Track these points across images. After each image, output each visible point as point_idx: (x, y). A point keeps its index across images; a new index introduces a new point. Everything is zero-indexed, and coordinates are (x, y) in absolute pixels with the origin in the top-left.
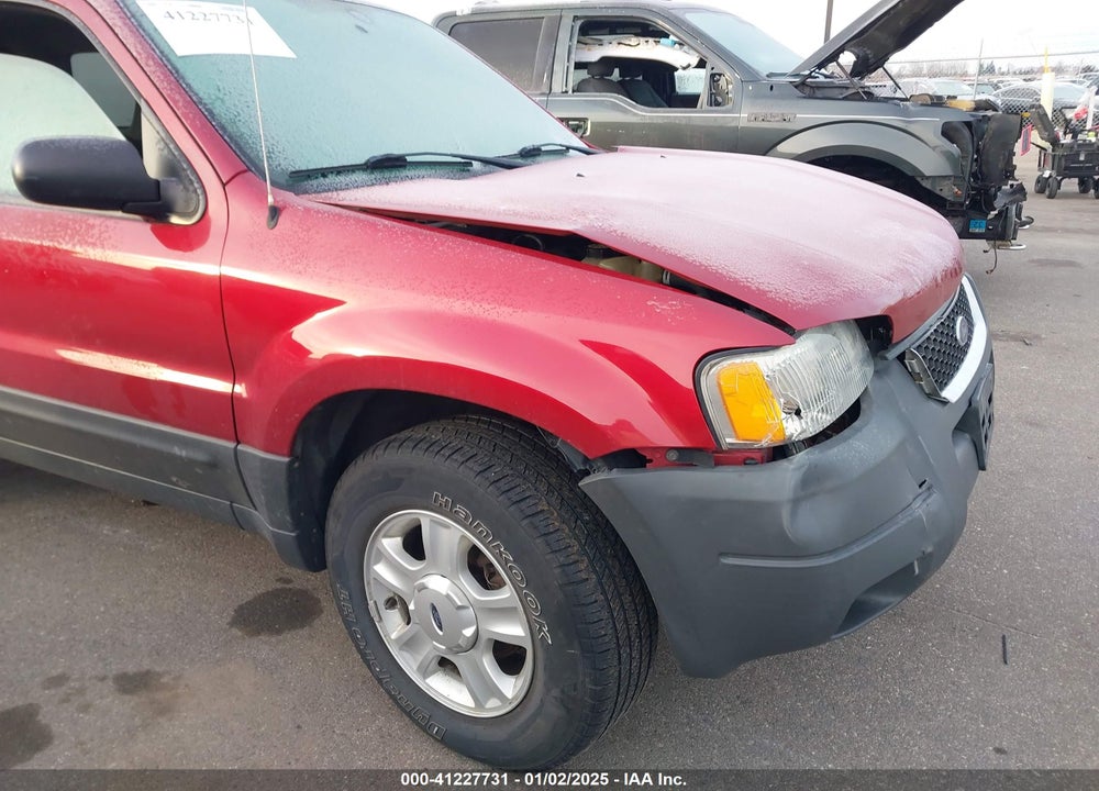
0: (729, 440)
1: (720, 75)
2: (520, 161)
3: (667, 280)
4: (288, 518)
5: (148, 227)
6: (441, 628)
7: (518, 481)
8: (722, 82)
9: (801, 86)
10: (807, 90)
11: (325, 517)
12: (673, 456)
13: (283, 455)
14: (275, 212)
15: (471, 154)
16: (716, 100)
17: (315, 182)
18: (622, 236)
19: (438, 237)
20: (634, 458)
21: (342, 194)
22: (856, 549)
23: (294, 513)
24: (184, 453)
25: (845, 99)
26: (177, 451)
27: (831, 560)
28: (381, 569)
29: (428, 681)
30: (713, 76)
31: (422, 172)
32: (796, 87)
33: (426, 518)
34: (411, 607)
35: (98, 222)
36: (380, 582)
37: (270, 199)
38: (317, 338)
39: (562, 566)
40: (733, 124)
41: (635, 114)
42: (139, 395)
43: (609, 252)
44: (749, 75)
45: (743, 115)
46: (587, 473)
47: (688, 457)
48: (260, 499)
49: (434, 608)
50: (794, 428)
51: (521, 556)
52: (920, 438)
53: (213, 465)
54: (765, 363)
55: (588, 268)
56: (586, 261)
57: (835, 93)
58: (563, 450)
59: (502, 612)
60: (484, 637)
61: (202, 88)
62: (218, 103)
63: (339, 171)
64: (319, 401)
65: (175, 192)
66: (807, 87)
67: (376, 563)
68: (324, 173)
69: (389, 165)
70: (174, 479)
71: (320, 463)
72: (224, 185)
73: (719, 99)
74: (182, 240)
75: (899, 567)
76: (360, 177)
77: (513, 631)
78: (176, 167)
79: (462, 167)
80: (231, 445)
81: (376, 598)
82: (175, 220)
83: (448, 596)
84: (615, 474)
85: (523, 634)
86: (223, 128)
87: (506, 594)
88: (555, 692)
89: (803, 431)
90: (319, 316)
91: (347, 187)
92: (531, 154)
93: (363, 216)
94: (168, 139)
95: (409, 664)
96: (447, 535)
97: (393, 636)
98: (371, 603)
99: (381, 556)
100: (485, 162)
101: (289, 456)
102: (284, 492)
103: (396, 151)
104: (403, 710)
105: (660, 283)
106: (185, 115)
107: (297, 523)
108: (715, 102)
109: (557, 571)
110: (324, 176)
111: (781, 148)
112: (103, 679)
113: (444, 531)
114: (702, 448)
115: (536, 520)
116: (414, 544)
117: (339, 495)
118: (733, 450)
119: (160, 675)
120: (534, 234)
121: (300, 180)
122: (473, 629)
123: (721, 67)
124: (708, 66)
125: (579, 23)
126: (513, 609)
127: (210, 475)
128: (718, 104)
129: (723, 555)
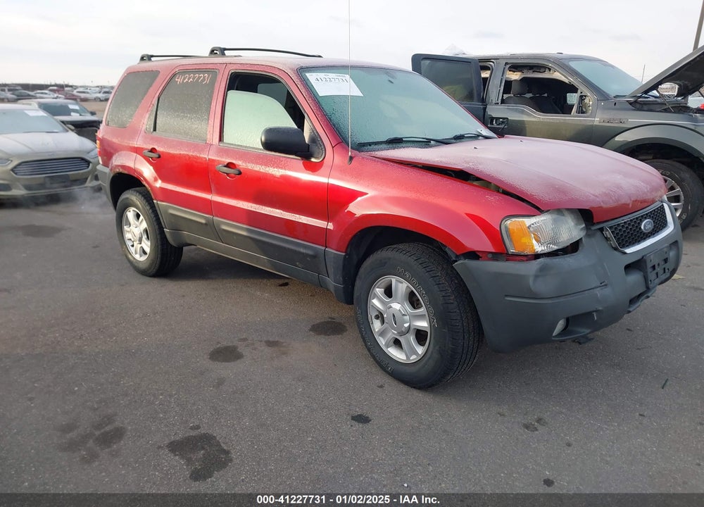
0: (512, 251)
1: (585, 96)
2: (453, 141)
3: (501, 191)
4: (341, 278)
5: (301, 162)
6: (396, 324)
7: (431, 264)
8: (587, 101)
9: (633, 103)
10: (638, 106)
11: (355, 280)
12: (490, 255)
13: (343, 252)
14: (351, 158)
15: (431, 138)
16: (582, 110)
17: (366, 148)
18: (481, 172)
20: (474, 255)
21: (376, 153)
22: (562, 299)
23: (344, 278)
25: (660, 111)
26: (302, 250)
27: (550, 301)
28: (375, 302)
29: (388, 349)
30: (581, 97)
31: (409, 144)
32: (631, 104)
33: (394, 280)
34: (385, 316)
36: (374, 307)
37: (350, 153)
38: (358, 208)
39: (444, 297)
40: (591, 124)
41: (535, 117)
42: (290, 227)
43: (478, 179)
44: (602, 95)
45: (596, 119)
46: (456, 261)
47: (496, 257)
48: (331, 271)
49: (394, 316)
50: (539, 248)
51: (429, 292)
52: (605, 264)
53: (314, 257)
54: (528, 221)
55: (469, 184)
56: (469, 182)
57: (656, 107)
58: (449, 252)
59: (420, 317)
60: (412, 328)
61: (327, 109)
62: (333, 115)
63: (376, 143)
64: (358, 230)
65: (314, 148)
66: (642, 102)
67: (373, 299)
68: (370, 144)
69: (396, 142)
70: (298, 263)
71: (355, 259)
72: (333, 147)
73: (584, 110)
74: (313, 168)
75: (583, 311)
77: (423, 324)
78: (315, 139)
79: (426, 143)
80: (324, 248)
81: (372, 314)
82: (313, 160)
83: (400, 310)
84: (467, 261)
85: (427, 326)
86: (334, 126)
87: (422, 310)
88: (437, 348)
89: (542, 250)
90: (359, 199)
91: (378, 150)
92: (459, 138)
93: (383, 161)
94: (314, 130)
95: (382, 341)
96: (401, 286)
97: (376, 330)
98: (369, 316)
99: (376, 296)
100: (437, 141)
101: (345, 252)
102: (341, 267)
103: (399, 137)
104: (377, 362)
105: (498, 191)
106: (321, 120)
107: (344, 282)
108: (581, 111)
109: (441, 298)
110: (370, 145)
112: (261, 341)
113: (400, 285)
114: (501, 254)
115: (435, 278)
116: (389, 292)
117: (362, 270)
118: (514, 255)
119: (283, 343)
120: (451, 171)
121: (361, 147)
122: (408, 324)
123: (587, 92)
124: (579, 91)
125: (508, 66)
126: (425, 315)
127: (313, 261)
128: (583, 112)
129: (506, 296)
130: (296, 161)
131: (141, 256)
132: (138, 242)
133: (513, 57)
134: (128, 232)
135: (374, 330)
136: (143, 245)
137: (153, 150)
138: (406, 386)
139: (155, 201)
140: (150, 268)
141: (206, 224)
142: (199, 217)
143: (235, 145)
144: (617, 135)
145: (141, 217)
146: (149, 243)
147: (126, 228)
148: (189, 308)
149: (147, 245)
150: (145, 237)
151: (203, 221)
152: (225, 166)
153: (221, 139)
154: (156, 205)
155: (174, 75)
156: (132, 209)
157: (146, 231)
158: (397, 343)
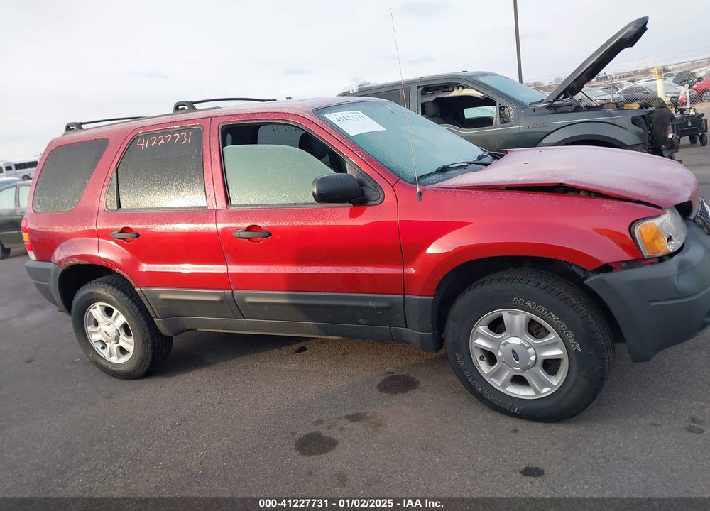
0: (648, 255)
1: (504, 107)
4: (430, 326)
6: (518, 360)
8: (506, 111)
9: (549, 107)
12: (624, 265)
13: (431, 296)
14: (421, 194)
19: (500, 193)
20: (607, 268)
21: (441, 183)
23: (433, 323)
24: (374, 305)
25: (572, 112)
26: (370, 304)
28: (479, 341)
29: (507, 389)
30: (500, 108)
32: (547, 108)
33: (505, 313)
34: (497, 354)
35: (329, 210)
36: (478, 348)
37: (418, 189)
39: (582, 318)
40: (516, 132)
41: (460, 133)
42: (351, 283)
44: (520, 105)
45: (521, 126)
46: (588, 278)
47: (629, 264)
48: (414, 320)
49: (513, 351)
50: (671, 247)
51: (563, 317)
53: (389, 308)
57: (565, 109)
59: (551, 346)
60: (539, 359)
62: (374, 154)
63: (430, 175)
64: (452, 268)
66: (553, 108)
67: (476, 339)
69: (444, 171)
70: (361, 320)
72: (392, 187)
73: (506, 120)
76: (436, 177)
77: (556, 352)
78: (365, 181)
79: (465, 167)
80: (401, 296)
81: (476, 355)
82: (371, 203)
83: (520, 345)
84: (601, 275)
85: (562, 353)
86: (382, 164)
87: (553, 336)
94: (360, 172)
95: (496, 383)
96: (518, 318)
97: (487, 372)
98: (472, 358)
99: (479, 335)
100: (473, 163)
101: (434, 296)
102: (430, 312)
103: (446, 164)
106: (367, 160)
107: (434, 328)
108: (504, 121)
109: (580, 320)
111: (544, 141)
112: (340, 418)
113: (516, 316)
114: (636, 258)
118: (650, 259)
119: (365, 413)
121: (418, 181)
122: (535, 356)
123: (504, 103)
124: (497, 104)
125: (421, 89)
126: (557, 342)
127: (385, 315)
128: (505, 122)
129: (651, 301)
130: (345, 208)
131: (119, 358)
132: (114, 342)
133: (422, 80)
134: (95, 332)
135: (483, 372)
136: (122, 343)
137: (124, 230)
138: (539, 423)
139: (137, 289)
140: (138, 369)
141: (221, 301)
142: (211, 296)
143: (252, 205)
144: (544, 138)
145: (116, 311)
146: (132, 340)
147: (90, 329)
148: (219, 404)
149: (128, 343)
150: (123, 333)
151: (216, 298)
152: (246, 231)
153: (228, 202)
154: (140, 294)
155: (134, 140)
156: (98, 305)
157: (125, 327)
158: (519, 380)
